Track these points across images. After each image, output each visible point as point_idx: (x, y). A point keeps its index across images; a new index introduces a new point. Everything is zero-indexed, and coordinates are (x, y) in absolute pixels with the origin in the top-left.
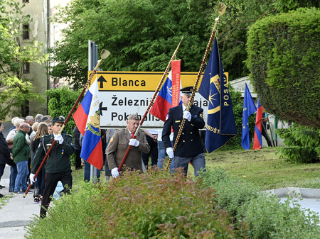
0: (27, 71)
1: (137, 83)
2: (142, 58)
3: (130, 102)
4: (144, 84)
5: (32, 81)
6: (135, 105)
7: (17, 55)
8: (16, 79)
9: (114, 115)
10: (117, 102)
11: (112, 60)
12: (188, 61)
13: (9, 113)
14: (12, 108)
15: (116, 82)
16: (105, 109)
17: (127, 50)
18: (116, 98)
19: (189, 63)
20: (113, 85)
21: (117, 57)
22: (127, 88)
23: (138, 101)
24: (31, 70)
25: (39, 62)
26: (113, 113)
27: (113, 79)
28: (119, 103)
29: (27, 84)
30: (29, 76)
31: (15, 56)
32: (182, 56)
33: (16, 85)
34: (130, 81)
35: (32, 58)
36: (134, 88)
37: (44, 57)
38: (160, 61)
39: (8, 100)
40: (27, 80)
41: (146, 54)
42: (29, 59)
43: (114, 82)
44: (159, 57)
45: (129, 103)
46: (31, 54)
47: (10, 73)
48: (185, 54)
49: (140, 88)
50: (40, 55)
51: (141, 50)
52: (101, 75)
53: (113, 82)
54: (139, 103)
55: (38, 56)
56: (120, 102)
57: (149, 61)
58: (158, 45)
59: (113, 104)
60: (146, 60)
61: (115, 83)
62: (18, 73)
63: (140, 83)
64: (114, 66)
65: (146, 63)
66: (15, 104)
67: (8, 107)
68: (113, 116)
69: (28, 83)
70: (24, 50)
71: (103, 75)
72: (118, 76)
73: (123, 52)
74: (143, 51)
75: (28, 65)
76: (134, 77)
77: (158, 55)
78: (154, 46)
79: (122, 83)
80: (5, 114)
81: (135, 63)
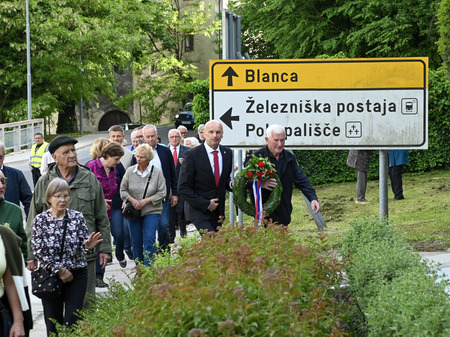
0: (191, 48)
1: (285, 77)
2: (354, 25)
3: (274, 108)
4: (295, 78)
5: (198, 62)
6: (282, 111)
7: (175, 25)
8: (174, 61)
9: (249, 128)
10: (254, 108)
11: (307, 30)
12: (425, 27)
13: (166, 112)
14: (170, 104)
15: (252, 76)
16: (237, 118)
17: (330, 13)
18: (253, 102)
19: (426, 31)
20: (247, 81)
21: (315, 25)
22: (270, 85)
23: (286, 105)
24: (195, 47)
25: (206, 34)
26: (248, 125)
27: (247, 71)
28: (258, 108)
29: (190, 68)
30: (193, 56)
31: (172, 27)
32: (415, 20)
33: (175, 70)
34: (273, 74)
35: (196, 28)
36: (280, 85)
37: (214, 25)
38: (381, 29)
39: (164, 92)
40: (191, 62)
41: (360, 19)
42: (192, 30)
43: (250, 76)
44: (379, 22)
45: (272, 108)
46: (195, 22)
47: (166, 52)
48: (420, 16)
49: (290, 84)
50: (208, 23)
51: (351, 12)
52: (229, 65)
53: (247, 76)
54: (288, 109)
55: (206, 25)
56: (260, 108)
57: (365, 30)
58: (378, 4)
59: (248, 111)
60: (360, 28)
61: (250, 78)
62: (177, 52)
63: (289, 77)
64: (311, 39)
65: (360, 32)
66: (173, 99)
67: (164, 103)
68: (248, 130)
69: (192, 66)
70: (186, 16)
71: (232, 66)
72: (254, 67)
73: (325, 16)
74: (355, 13)
75: (191, 38)
76: (279, 69)
77: (379, 19)
78: (372, 6)
79: (261, 77)
80: (160, 114)
81: (342, 34)
